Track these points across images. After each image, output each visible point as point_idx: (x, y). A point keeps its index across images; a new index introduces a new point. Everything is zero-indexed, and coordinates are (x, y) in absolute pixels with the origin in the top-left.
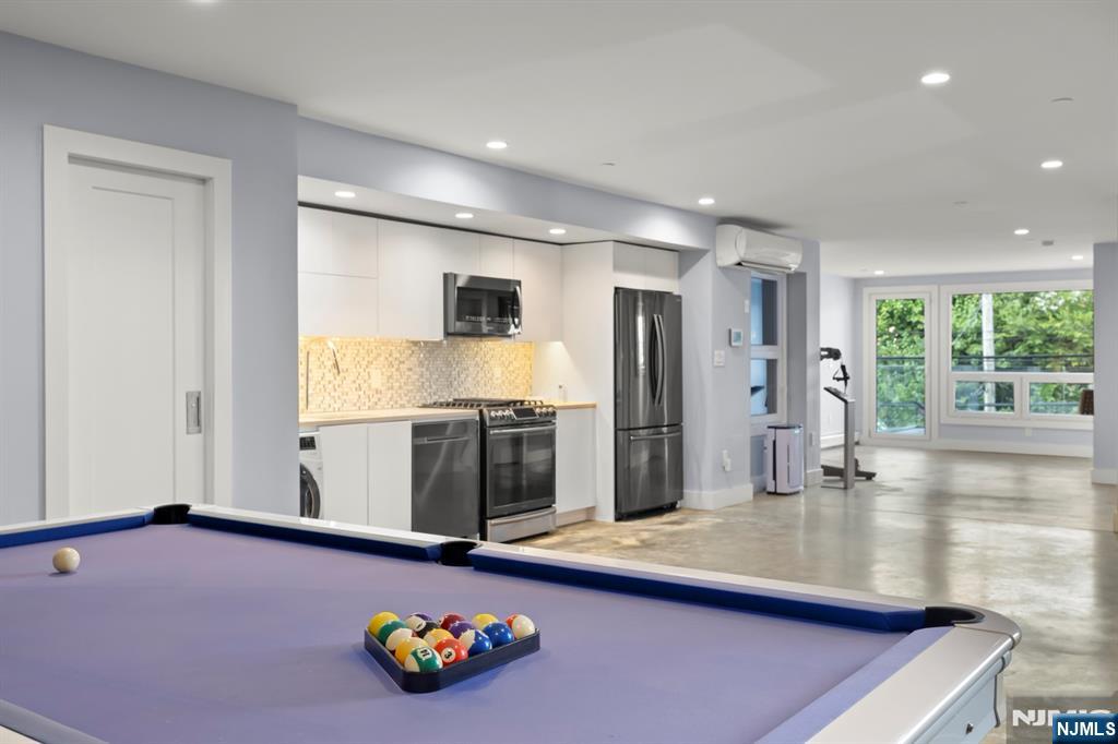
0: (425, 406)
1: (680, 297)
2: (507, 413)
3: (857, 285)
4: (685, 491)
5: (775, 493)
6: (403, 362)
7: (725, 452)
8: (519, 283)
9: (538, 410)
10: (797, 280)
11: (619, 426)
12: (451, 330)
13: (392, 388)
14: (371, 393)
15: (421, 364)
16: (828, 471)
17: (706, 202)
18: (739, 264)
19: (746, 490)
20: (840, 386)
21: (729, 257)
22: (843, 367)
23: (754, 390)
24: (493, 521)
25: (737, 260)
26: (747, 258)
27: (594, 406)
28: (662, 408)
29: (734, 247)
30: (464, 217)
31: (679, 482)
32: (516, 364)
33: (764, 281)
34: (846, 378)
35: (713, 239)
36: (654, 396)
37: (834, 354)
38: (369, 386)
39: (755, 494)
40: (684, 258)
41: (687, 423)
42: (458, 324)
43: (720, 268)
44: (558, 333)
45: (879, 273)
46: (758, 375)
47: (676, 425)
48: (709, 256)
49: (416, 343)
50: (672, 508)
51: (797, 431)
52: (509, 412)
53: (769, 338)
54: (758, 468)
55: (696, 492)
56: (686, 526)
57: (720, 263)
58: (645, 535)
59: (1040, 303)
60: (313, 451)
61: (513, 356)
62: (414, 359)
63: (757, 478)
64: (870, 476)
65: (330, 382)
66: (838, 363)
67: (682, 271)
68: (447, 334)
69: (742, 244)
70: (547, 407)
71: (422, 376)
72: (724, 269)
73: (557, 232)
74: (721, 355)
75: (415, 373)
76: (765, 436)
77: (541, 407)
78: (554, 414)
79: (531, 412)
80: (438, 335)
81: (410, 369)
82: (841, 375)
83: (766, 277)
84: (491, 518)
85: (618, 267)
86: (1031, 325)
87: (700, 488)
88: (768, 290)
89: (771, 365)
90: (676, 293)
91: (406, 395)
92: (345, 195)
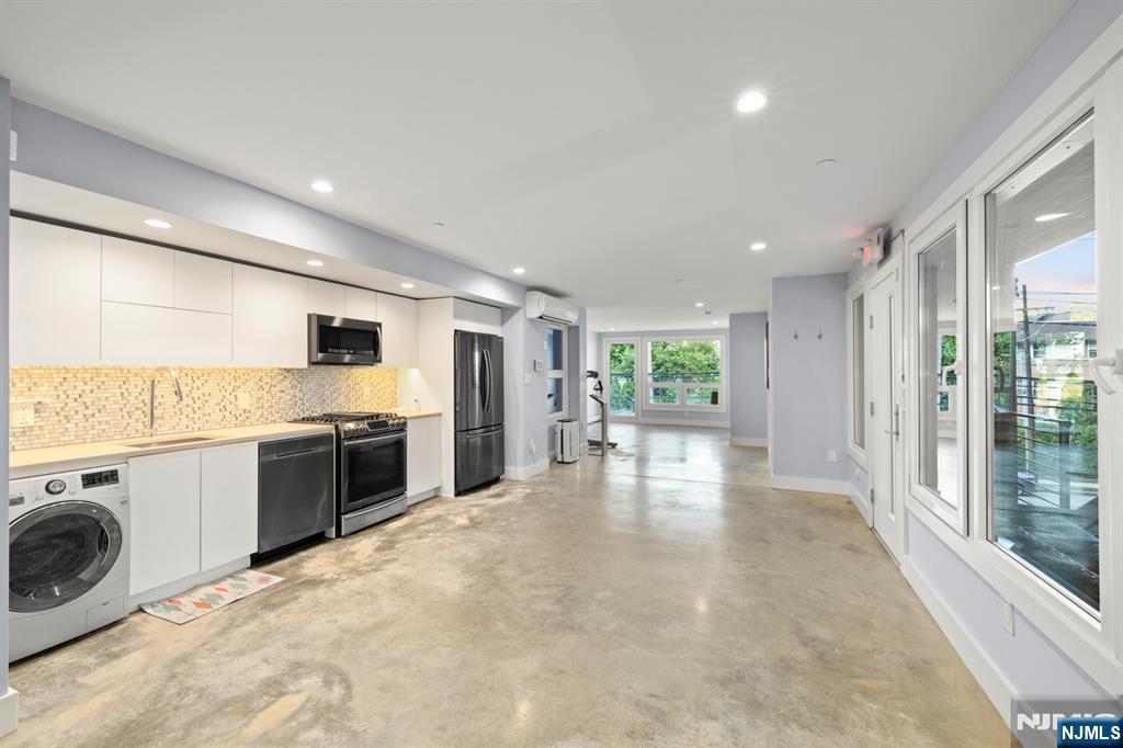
0: (295, 421)
1: (502, 338)
2: (361, 426)
3: (600, 336)
4: (506, 467)
5: (563, 462)
6: (275, 386)
7: (532, 441)
8: (380, 325)
9: (391, 422)
10: (574, 330)
11: (458, 429)
12: (314, 360)
13: (263, 407)
14: (238, 413)
15: (293, 387)
16: (591, 443)
17: (519, 271)
18: (541, 317)
19: (545, 463)
20: (597, 393)
21: (534, 313)
22: (600, 382)
23: (549, 396)
24: (347, 516)
25: (540, 315)
26: (547, 314)
27: (440, 415)
28: (490, 414)
29: (538, 306)
30: (314, 265)
31: (502, 462)
32: (383, 385)
33: (555, 331)
34: (601, 389)
35: (524, 301)
36: (484, 406)
37: (594, 375)
38: (236, 407)
39: (551, 463)
40: (505, 312)
41: (506, 423)
42: (320, 355)
43: (529, 320)
44: (415, 362)
45: (612, 330)
46: (550, 387)
47: (500, 425)
48: (521, 312)
49: (288, 370)
50: (496, 481)
51: (575, 423)
52: (364, 425)
53: (557, 365)
54: (552, 446)
55: (513, 468)
56: (506, 499)
57: (528, 316)
58: (475, 511)
59: (669, 348)
60: (116, 485)
61: (381, 378)
62: (287, 383)
63: (552, 453)
64: (614, 445)
65: (187, 406)
66: (597, 380)
67: (503, 322)
68: (312, 363)
69: (543, 304)
70: (400, 418)
71: (294, 396)
72: (531, 320)
73: (407, 286)
74: (529, 376)
75: (288, 394)
76: (555, 426)
77: (394, 420)
78: (405, 424)
79: (385, 424)
80: (304, 364)
81: (282, 391)
82: (598, 387)
83: (557, 328)
84: (346, 513)
85: (457, 316)
86: (667, 358)
87: (516, 466)
88: (557, 337)
89: (558, 382)
90: (500, 335)
91: (277, 413)
92: (157, 225)
